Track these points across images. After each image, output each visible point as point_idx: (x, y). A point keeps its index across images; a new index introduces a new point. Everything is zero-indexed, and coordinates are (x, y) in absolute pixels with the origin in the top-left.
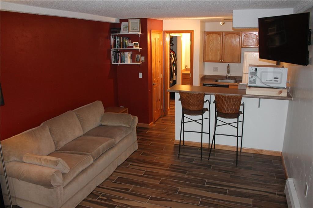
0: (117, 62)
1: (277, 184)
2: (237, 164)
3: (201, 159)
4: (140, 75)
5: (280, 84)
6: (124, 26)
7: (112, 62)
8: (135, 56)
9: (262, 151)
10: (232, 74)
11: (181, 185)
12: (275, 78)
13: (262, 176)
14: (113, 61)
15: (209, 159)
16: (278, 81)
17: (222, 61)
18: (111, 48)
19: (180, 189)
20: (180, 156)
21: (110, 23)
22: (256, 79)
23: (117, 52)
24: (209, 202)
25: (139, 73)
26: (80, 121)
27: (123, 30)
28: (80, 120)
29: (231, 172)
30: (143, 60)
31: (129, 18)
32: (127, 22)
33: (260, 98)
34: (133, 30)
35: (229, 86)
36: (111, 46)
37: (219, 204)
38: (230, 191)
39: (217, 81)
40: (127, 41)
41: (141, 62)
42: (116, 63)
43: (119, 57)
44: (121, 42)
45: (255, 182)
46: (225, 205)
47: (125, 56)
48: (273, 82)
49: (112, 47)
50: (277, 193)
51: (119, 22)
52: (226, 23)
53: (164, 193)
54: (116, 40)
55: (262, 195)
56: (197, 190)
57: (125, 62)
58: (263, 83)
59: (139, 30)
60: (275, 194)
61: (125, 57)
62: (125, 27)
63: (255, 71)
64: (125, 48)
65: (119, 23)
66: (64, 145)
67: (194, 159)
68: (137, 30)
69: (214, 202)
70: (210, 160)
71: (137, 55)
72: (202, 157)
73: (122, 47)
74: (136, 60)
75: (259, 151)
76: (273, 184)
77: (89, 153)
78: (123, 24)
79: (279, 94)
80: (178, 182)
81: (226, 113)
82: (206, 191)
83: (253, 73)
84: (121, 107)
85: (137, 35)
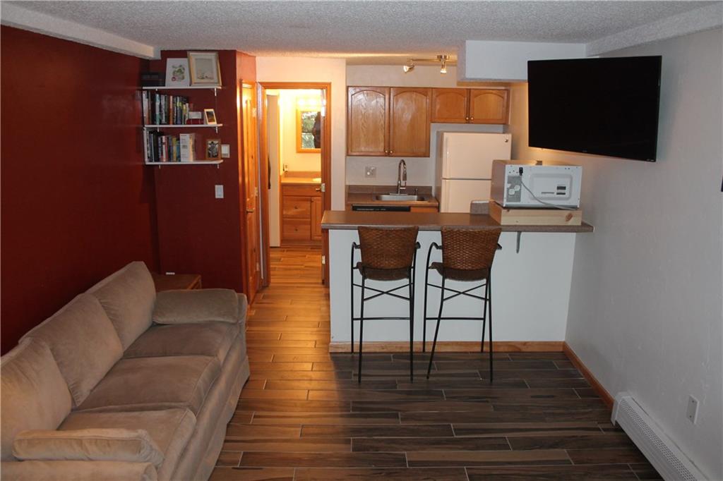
0: (158, 160)
1: (590, 410)
2: (491, 380)
3: (412, 379)
4: (219, 192)
5: (568, 199)
6: (173, 67)
7: (146, 159)
8: (205, 145)
9: (525, 344)
10: (411, 182)
11: (404, 447)
12: (559, 188)
13: (553, 397)
14: (148, 157)
15: (428, 378)
16: (564, 194)
17: (389, 152)
18: (143, 124)
19: (410, 456)
20: (363, 379)
21: (141, 59)
22: (520, 190)
23: (156, 134)
24: (487, 472)
25: (216, 186)
26: (111, 319)
27: (174, 79)
28: (111, 317)
29: (489, 400)
30: (225, 155)
31: (190, 48)
32: (186, 59)
33: (519, 232)
34: (203, 78)
35: (412, 208)
36: (143, 117)
37: (509, 472)
38: (512, 440)
39: (378, 198)
40: (184, 108)
41: (222, 159)
42: (155, 161)
43: (164, 146)
44: (169, 109)
45: (548, 411)
46: (523, 473)
47: (181, 145)
48: (555, 195)
49: (146, 120)
50: (599, 426)
51: (159, 57)
52: (415, 67)
53: (379, 472)
54: (157, 104)
55: (577, 436)
56: (444, 452)
57: (182, 160)
58: (535, 198)
59: (216, 80)
60: (599, 429)
61: (181, 147)
62: (178, 72)
63: (519, 174)
64: (181, 124)
65: (159, 60)
66: (92, 391)
67: (394, 382)
68: (212, 78)
69: (497, 469)
70: (430, 379)
71: (210, 142)
72: (414, 373)
73: (171, 122)
74: (209, 154)
75: (519, 346)
76: (583, 411)
77: (182, 404)
78: (172, 63)
79: (567, 221)
80: (393, 441)
81: (459, 269)
82: (464, 449)
83: (514, 177)
84: (167, 273)
85: (210, 91)
